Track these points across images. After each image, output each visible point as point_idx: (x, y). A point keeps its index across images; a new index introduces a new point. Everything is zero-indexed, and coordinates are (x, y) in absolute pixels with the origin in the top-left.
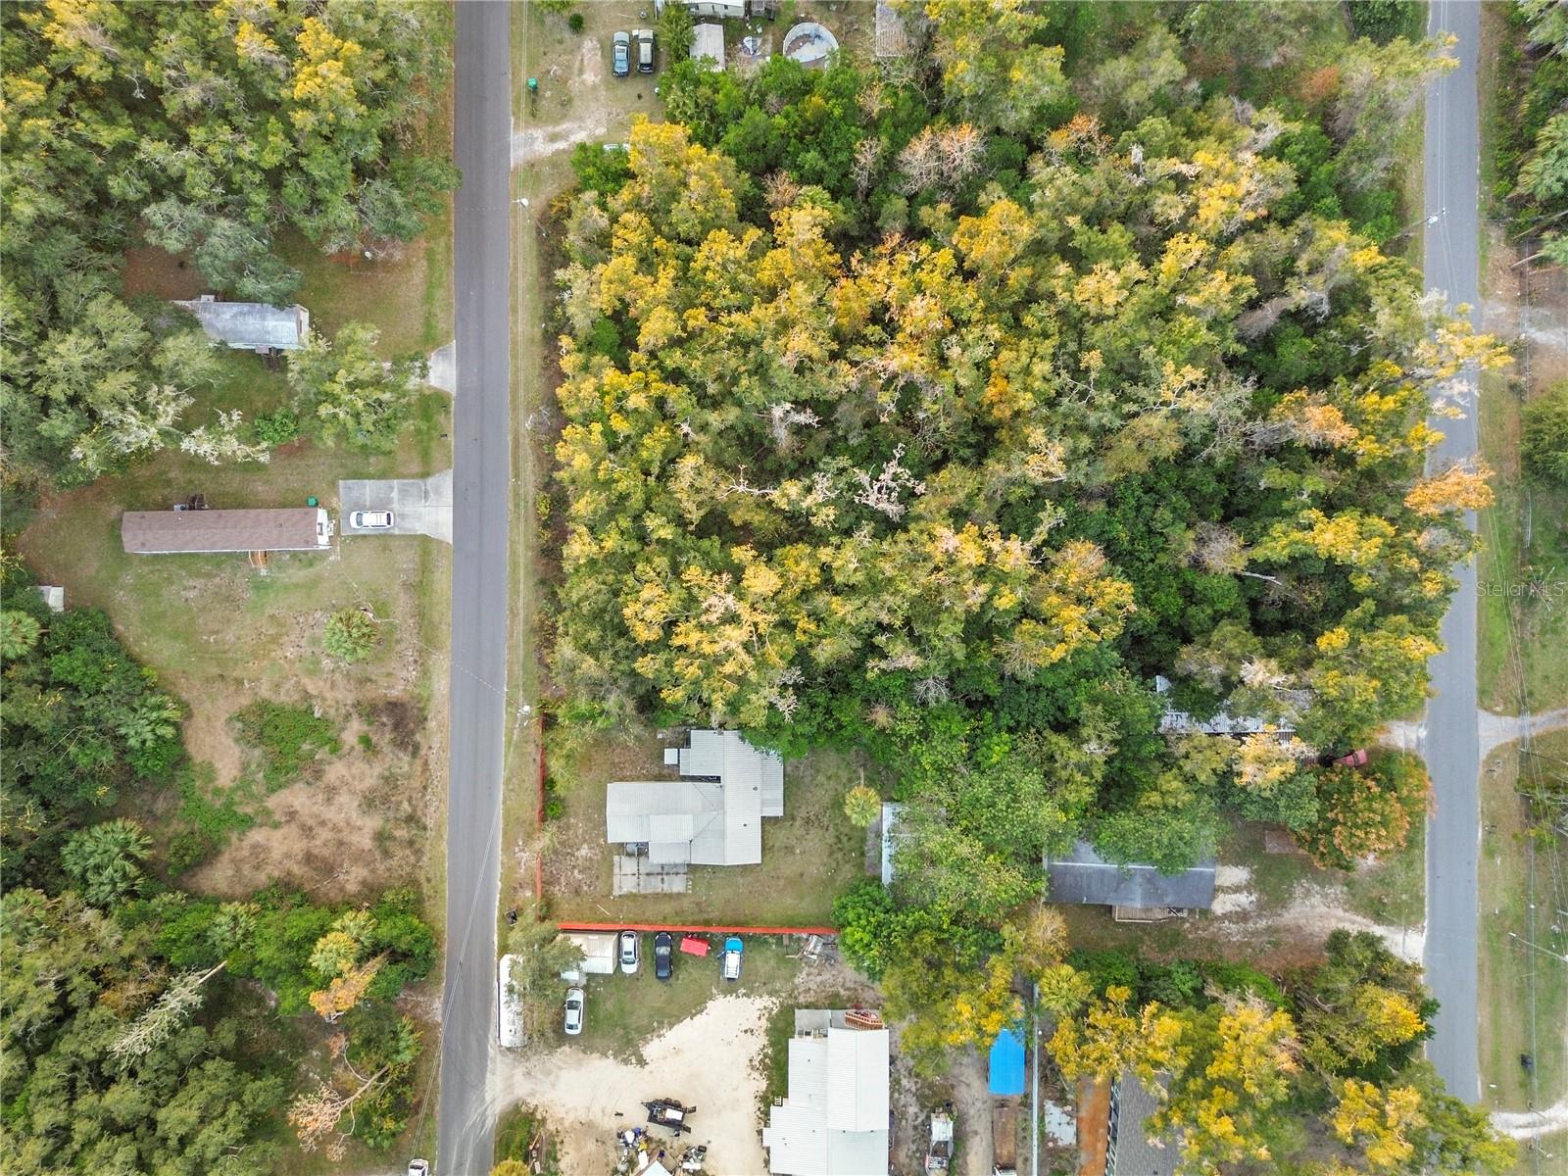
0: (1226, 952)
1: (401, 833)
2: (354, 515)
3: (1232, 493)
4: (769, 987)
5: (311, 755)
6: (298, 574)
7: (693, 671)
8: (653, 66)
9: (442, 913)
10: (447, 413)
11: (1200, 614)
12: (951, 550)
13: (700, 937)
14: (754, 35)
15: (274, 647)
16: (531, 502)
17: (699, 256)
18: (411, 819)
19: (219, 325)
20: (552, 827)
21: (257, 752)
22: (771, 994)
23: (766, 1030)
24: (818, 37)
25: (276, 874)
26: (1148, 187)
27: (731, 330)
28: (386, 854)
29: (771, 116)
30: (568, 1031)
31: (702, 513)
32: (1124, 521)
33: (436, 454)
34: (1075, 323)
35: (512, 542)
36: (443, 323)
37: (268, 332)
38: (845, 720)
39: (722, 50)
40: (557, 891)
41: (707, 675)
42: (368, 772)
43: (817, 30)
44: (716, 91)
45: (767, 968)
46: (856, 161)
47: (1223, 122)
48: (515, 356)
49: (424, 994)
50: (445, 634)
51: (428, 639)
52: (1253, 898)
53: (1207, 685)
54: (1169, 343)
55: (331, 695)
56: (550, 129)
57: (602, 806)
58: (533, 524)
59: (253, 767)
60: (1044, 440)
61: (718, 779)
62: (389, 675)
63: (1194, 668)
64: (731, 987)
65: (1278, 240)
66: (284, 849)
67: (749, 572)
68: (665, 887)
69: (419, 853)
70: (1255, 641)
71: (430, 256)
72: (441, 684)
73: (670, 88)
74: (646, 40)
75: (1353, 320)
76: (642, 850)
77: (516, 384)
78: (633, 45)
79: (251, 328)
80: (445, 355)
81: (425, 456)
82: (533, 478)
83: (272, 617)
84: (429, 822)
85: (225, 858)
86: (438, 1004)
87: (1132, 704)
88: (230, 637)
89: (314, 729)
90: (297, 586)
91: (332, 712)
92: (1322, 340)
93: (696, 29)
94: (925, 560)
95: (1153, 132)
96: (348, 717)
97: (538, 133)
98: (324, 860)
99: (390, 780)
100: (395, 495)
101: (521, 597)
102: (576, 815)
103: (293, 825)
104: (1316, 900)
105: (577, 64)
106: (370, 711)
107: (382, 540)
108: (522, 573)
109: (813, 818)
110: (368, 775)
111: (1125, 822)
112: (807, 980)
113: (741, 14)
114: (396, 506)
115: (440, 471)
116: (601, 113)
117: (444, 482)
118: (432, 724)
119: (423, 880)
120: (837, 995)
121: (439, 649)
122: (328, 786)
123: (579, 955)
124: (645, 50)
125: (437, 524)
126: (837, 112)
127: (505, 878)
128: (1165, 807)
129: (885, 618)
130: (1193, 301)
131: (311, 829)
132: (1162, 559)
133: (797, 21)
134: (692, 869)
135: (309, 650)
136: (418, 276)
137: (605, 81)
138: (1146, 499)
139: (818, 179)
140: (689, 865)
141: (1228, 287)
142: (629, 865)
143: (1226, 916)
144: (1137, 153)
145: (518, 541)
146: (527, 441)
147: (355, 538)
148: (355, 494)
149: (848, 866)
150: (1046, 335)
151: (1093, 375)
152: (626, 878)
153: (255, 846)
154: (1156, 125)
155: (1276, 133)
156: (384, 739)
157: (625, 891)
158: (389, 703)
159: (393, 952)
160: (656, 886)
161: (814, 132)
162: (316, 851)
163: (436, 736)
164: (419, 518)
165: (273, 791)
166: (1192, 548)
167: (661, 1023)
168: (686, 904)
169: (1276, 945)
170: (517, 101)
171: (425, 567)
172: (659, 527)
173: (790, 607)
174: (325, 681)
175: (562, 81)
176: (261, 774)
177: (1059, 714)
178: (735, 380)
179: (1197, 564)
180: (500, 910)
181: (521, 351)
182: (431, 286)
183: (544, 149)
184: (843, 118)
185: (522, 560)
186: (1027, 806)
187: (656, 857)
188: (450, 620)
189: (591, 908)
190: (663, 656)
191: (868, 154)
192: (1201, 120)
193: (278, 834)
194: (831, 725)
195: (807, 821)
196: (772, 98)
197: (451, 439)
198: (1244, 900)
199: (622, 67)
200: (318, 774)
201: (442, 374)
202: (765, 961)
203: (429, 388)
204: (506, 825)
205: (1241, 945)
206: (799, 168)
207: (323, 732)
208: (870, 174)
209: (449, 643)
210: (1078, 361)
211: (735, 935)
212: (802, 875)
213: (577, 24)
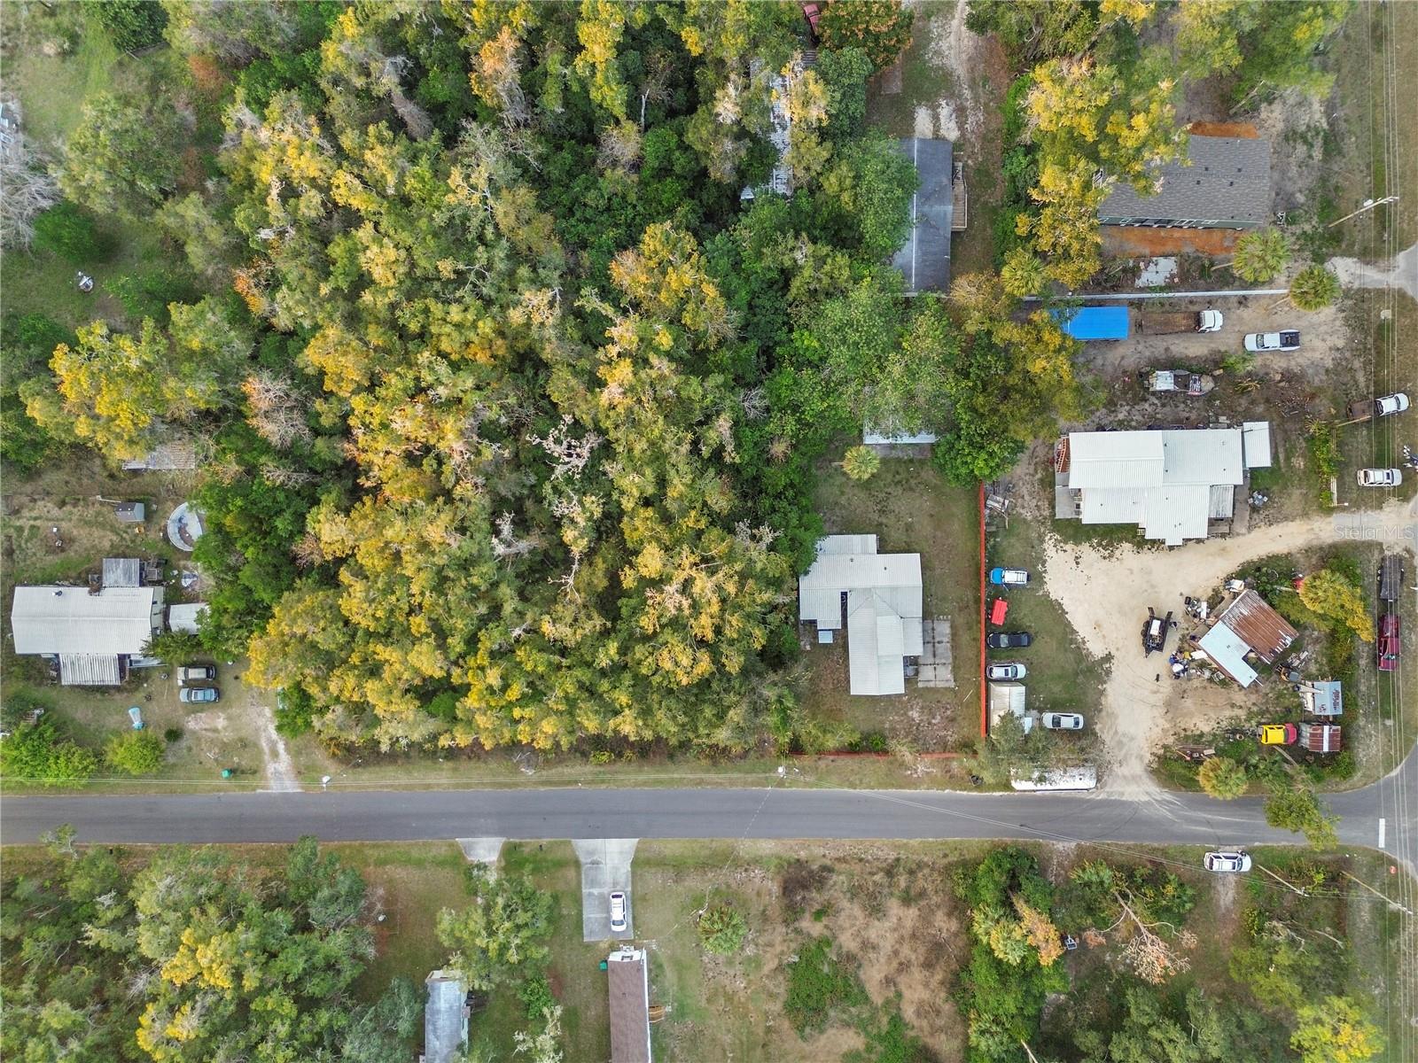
0: (993, 126)
1: (902, 881)
2: (615, 928)
3: (573, 136)
4: (1036, 542)
5: (833, 964)
6: (670, 976)
7: (735, 620)
8: (209, 666)
9: (975, 842)
10: (521, 845)
11: (680, 161)
12: (621, 390)
13: (990, 607)
14: (180, 576)
15: (736, 999)
16: (599, 769)
17: (364, 624)
18: (890, 872)
19: (445, 1051)
20: (892, 744)
21: (832, 1013)
22: (1042, 541)
23: (1076, 544)
24: (180, 520)
25: (943, 995)
26: (295, 223)
27: (428, 593)
28: (922, 894)
29: (247, 561)
30: (1081, 726)
31: (595, 615)
32: (599, 233)
33: (559, 854)
34: (417, 285)
35: (636, 784)
36: (440, 850)
37: (451, 1008)
38: (783, 481)
39: (193, 605)
40: (952, 737)
41: (741, 607)
42: (847, 912)
43: (174, 521)
44: (225, 610)
45: (1018, 545)
46: (282, 484)
47: (238, 157)
48: (468, 786)
49: (1051, 858)
50: (720, 844)
51: (726, 859)
52: (943, 103)
53: (743, 153)
54: (431, 199)
55: (778, 946)
56: (267, 758)
57: (873, 700)
58: (619, 766)
59: (845, 1017)
60: (520, 309)
61: (844, 595)
62: (759, 894)
63: (728, 165)
64: (1035, 578)
65: (338, 105)
66: (920, 987)
67: (644, 572)
68: (946, 639)
69: (920, 866)
70: (701, 109)
71: (381, 863)
72: (766, 847)
73: (226, 651)
74: (186, 673)
75: (410, 33)
76: (911, 662)
77: (493, 784)
78: (191, 685)
79: (448, 1023)
80: (469, 847)
81: (561, 864)
82: (578, 768)
83: (708, 1000)
84: (892, 856)
85: (930, 1041)
86: (1060, 846)
87: (761, 222)
88: (728, 1039)
89: (809, 963)
90: (680, 978)
91: (793, 945)
92: (429, 61)
93: (174, 629)
94: (632, 413)
95: (247, 218)
96: (798, 931)
97: (271, 768)
98: (930, 951)
99: (854, 892)
100: (596, 891)
101: (684, 777)
102: (883, 722)
103: (898, 979)
104: (944, 45)
105: (209, 734)
106: (792, 912)
107: (637, 903)
108: (663, 776)
109: (879, 507)
110: (851, 914)
111: (869, 224)
112: (1028, 511)
113: (162, 589)
114: (605, 890)
115: (573, 851)
116: (252, 711)
117: (583, 846)
118: (803, 854)
119: (945, 861)
120: (1042, 481)
121: (734, 849)
122: (862, 949)
123: (1009, 717)
124: (197, 674)
125: (621, 853)
126: (239, 502)
127: (942, 786)
128: (854, 187)
129: (685, 448)
130: (391, 179)
131: (901, 964)
132: (632, 198)
133: (166, 539)
134: (927, 615)
135: (738, 967)
136: (398, 873)
137: (224, 709)
138: (578, 214)
139: (300, 518)
140: (924, 618)
141: (379, 149)
142: (927, 674)
143: (961, 127)
144: (266, 234)
145: (635, 781)
146: (544, 773)
147: (635, 926)
148: (596, 927)
149: (923, 474)
150: (426, 311)
151: (461, 267)
152: (938, 676)
153: (918, 1014)
154: (241, 217)
155: (246, 110)
156: (817, 898)
157: (950, 676)
158: (784, 894)
159: (1011, 887)
160: (944, 648)
161: (259, 522)
162: (922, 959)
163: (815, 851)
164: (616, 869)
165: (867, 998)
166: (620, 172)
167: (1072, 641)
168: (960, 620)
169: (986, 80)
170: (243, 788)
171: (660, 863)
172: (609, 653)
173: (677, 534)
174: (765, 952)
175: (225, 748)
176: (852, 1009)
177: (775, 287)
178: (474, 588)
179: (636, 166)
180: (971, 790)
181: (465, 781)
182: (408, 862)
183: (284, 763)
184: (246, 497)
185: (652, 776)
186: (856, 314)
187: (917, 649)
188: (707, 840)
189: (967, 707)
190: (724, 647)
191: (274, 474)
192: (239, 177)
193: (907, 993)
194: (790, 493)
195: (882, 512)
196: (232, 560)
197: (544, 841)
198: (945, 111)
199: (211, 694)
200: (851, 957)
201: (486, 851)
202: (1012, 547)
203: (499, 861)
204: (893, 786)
205: (987, 112)
206: (292, 536)
207: (813, 952)
208: (295, 471)
209: (729, 841)
210: (449, 281)
211: (987, 575)
212: (932, 516)
213: (174, 735)
